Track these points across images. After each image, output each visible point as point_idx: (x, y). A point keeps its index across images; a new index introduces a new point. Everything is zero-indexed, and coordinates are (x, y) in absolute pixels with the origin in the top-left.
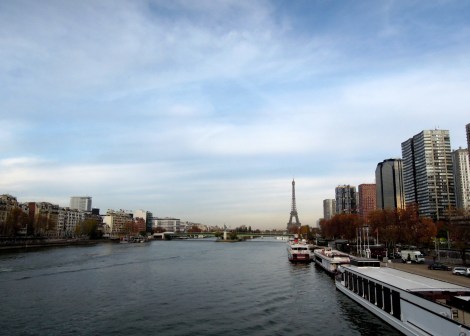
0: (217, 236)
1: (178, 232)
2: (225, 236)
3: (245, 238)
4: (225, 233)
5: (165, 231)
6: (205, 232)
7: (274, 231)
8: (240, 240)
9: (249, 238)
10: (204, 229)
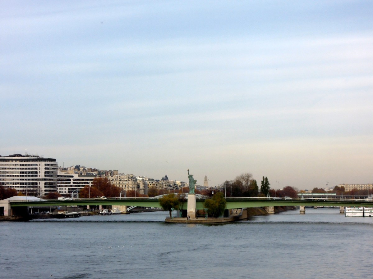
0: (167, 206)
1: (52, 195)
2: (191, 208)
3: (250, 214)
4: (191, 198)
5: (11, 193)
6: (133, 196)
7: (339, 190)
8: (236, 220)
9: (263, 212)
10: (128, 186)
